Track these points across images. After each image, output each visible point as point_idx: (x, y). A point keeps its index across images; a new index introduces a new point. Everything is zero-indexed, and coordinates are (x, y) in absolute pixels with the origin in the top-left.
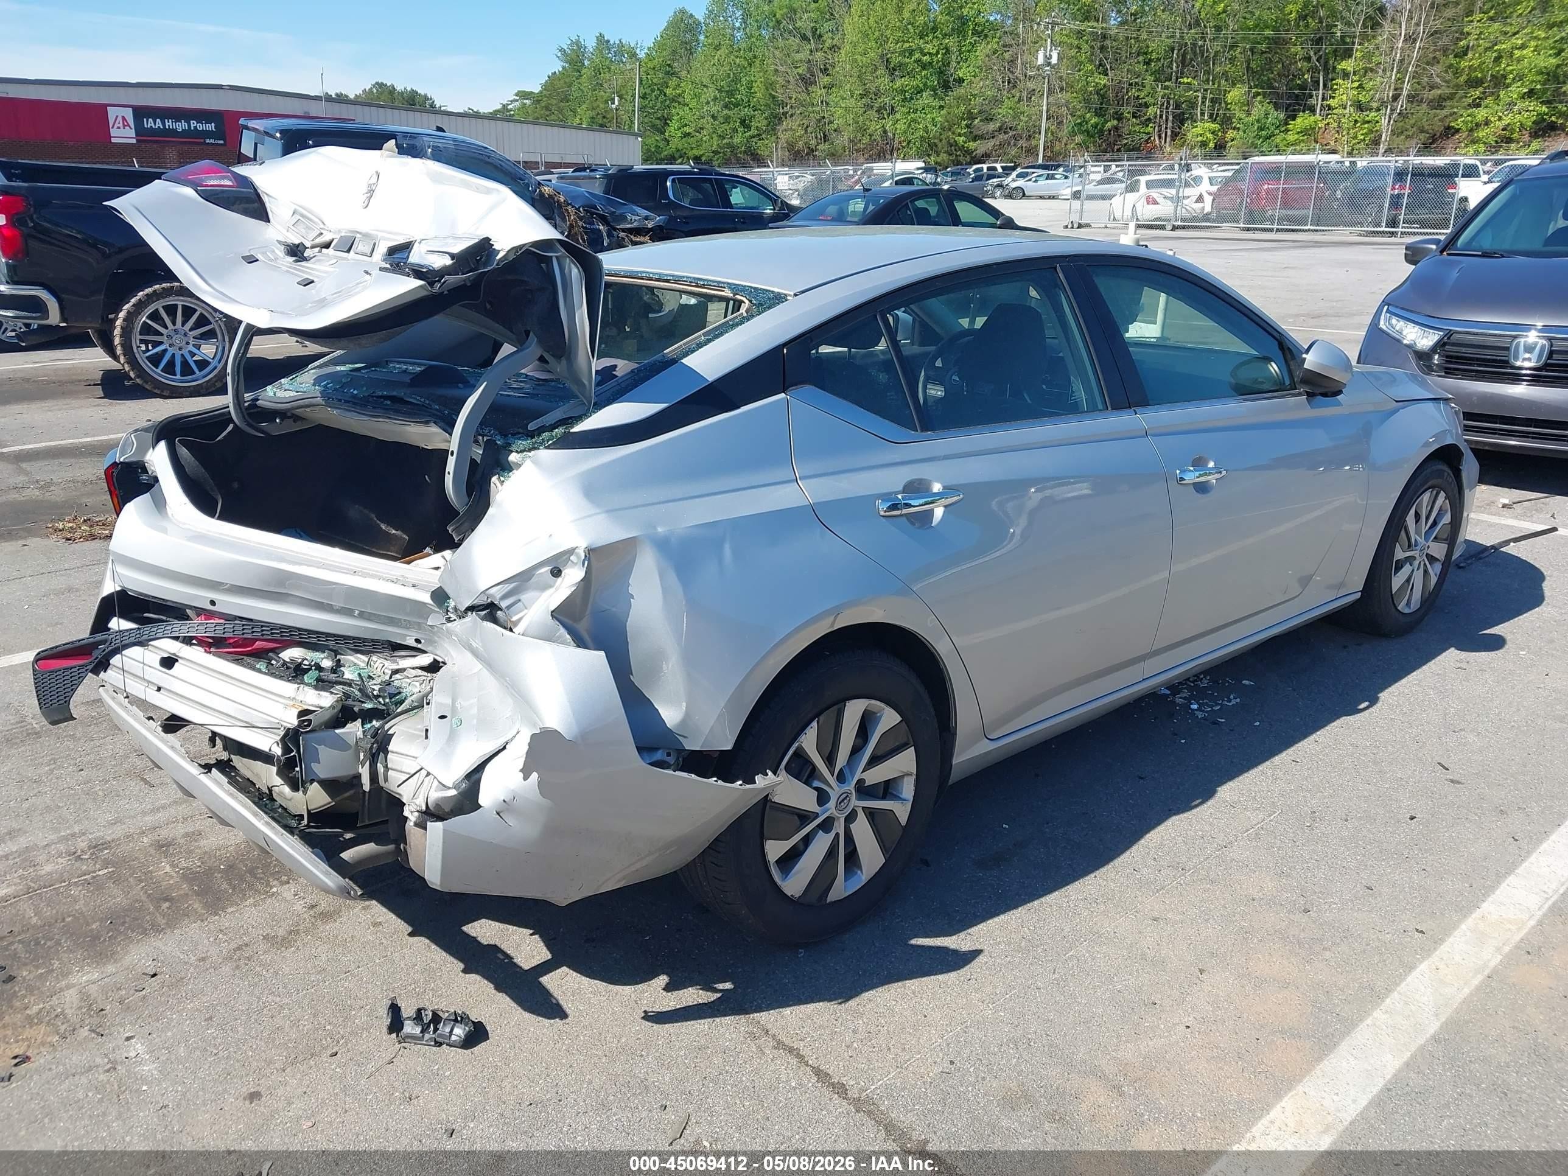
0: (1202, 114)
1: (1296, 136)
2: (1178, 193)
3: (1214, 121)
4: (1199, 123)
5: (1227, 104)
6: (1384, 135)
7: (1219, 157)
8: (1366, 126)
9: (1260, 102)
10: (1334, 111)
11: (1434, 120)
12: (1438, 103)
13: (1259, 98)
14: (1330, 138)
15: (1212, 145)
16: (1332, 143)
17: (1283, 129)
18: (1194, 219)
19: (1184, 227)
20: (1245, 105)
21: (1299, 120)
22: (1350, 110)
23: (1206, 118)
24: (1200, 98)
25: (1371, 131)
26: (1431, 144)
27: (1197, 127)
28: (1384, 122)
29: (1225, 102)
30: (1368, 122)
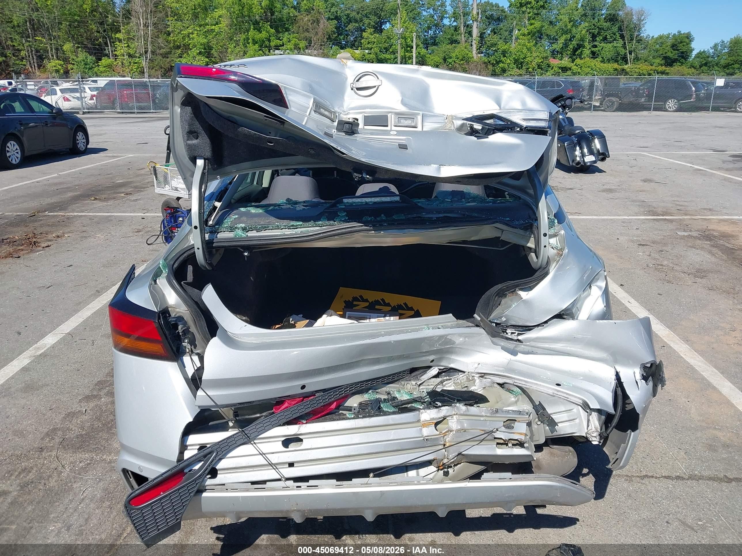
0: (52, 56)
1: (104, 69)
2: (81, 95)
3: (58, 59)
4: (52, 61)
5: (64, 51)
6: (145, 69)
7: (67, 77)
8: (136, 65)
9: (81, 51)
10: (118, 57)
11: (166, 63)
12: (165, 56)
13: (80, 49)
14: (119, 69)
15: (62, 71)
16: (121, 72)
17: (96, 65)
18: (92, 108)
19: (89, 112)
20: (73, 53)
21: (103, 61)
22: (126, 57)
23: (55, 58)
24: (49, 48)
25: (138, 67)
26: (167, 73)
27: (51, 62)
28: (144, 63)
29: (63, 50)
30: (136, 63)
